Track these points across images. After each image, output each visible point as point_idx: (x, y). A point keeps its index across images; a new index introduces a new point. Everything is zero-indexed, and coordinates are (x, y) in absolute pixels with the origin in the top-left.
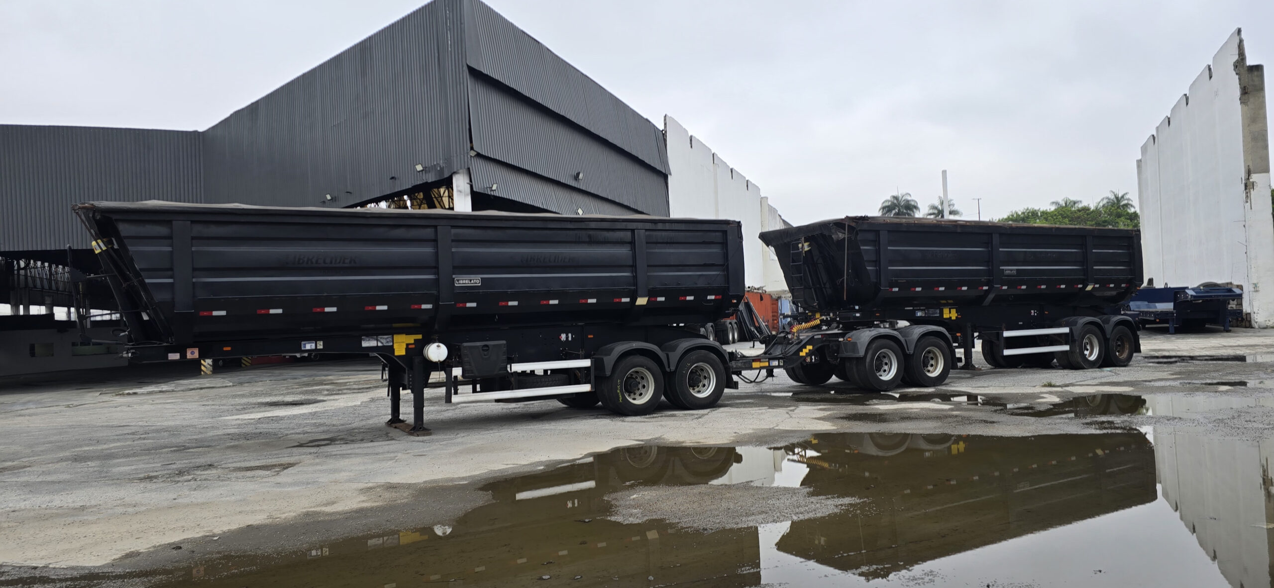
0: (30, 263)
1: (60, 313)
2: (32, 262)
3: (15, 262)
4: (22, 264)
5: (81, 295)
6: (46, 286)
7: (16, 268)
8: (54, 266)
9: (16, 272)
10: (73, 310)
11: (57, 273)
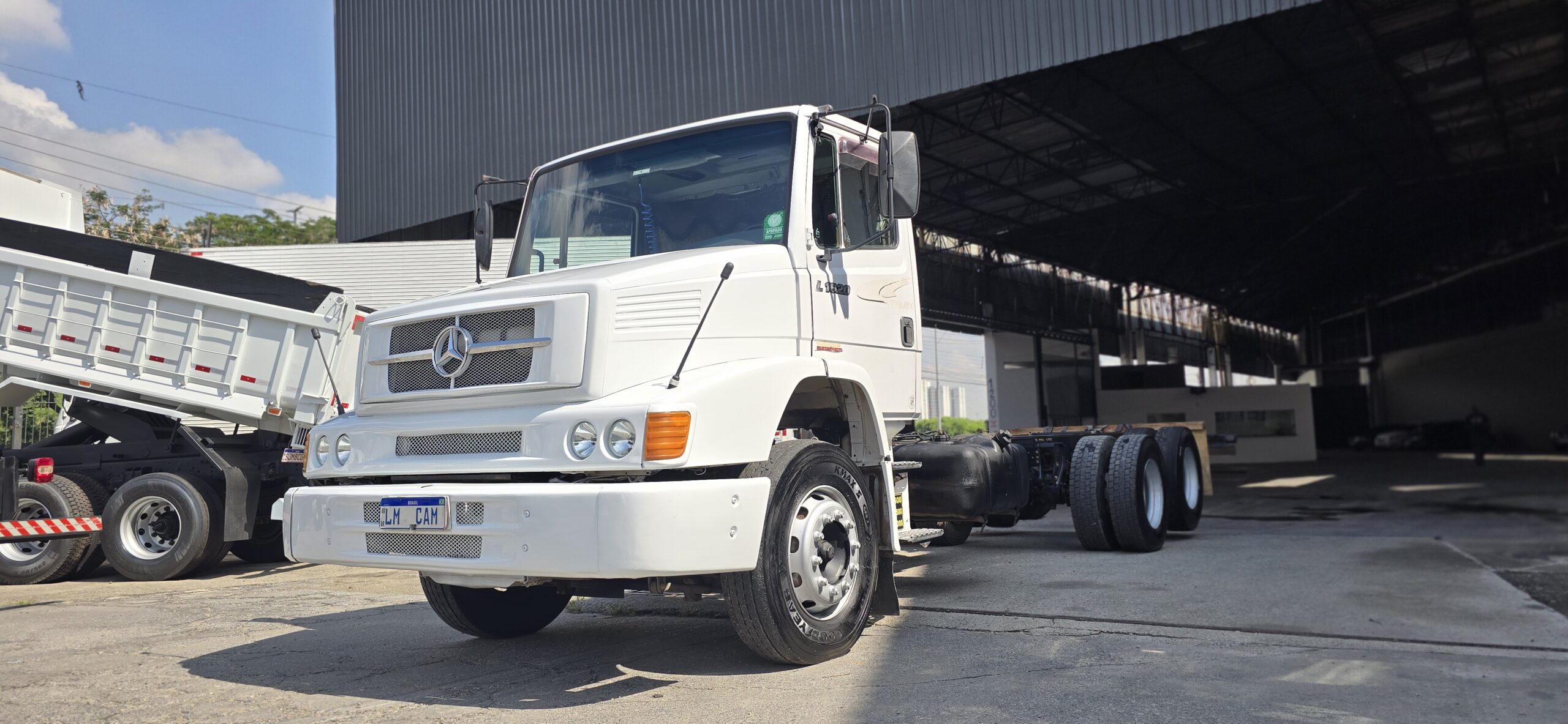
0: (1143, 289)
1: (1192, 375)
2: (1147, 288)
3: (1124, 289)
4: (1134, 293)
5: (1217, 347)
6: (1169, 331)
7: (1125, 297)
8: (1177, 297)
9: (1125, 304)
10: (1206, 371)
11: (1182, 307)
